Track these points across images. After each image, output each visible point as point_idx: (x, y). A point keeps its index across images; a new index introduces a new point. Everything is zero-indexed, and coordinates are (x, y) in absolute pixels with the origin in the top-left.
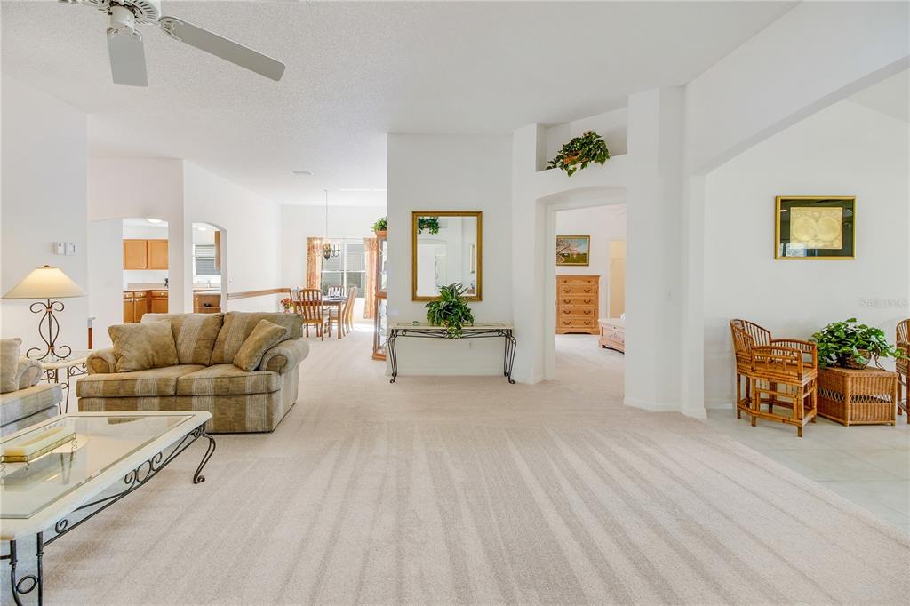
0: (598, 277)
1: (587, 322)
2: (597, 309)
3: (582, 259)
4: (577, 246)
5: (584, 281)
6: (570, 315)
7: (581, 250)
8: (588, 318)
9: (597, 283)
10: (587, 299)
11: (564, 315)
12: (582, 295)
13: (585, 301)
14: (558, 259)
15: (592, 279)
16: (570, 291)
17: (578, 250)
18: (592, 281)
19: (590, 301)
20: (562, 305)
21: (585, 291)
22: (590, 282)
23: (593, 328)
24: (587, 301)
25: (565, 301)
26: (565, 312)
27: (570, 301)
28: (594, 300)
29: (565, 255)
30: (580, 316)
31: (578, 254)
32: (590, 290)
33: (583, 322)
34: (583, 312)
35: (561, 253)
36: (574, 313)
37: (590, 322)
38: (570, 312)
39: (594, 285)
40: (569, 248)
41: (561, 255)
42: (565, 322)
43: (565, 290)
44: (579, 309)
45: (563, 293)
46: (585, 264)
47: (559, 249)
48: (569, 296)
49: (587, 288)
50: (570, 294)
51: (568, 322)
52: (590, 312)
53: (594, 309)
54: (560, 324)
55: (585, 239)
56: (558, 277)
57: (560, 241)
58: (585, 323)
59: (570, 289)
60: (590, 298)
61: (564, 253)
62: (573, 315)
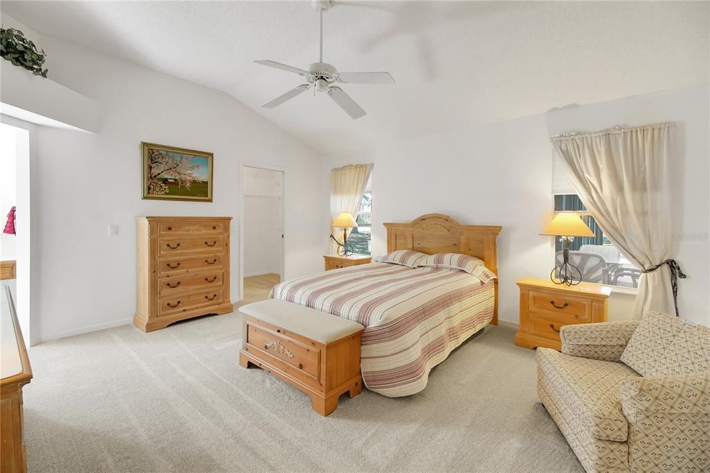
0: (229, 219)
1: (211, 296)
2: (228, 274)
3: (201, 191)
4: (192, 168)
5: (205, 226)
6: (180, 289)
7: (200, 175)
8: (210, 289)
9: (227, 229)
10: (210, 256)
11: (167, 291)
12: (202, 252)
13: (206, 261)
14: (149, 188)
15: (219, 224)
16: (178, 245)
17: (193, 176)
18: (219, 226)
19: (215, 260)
20: (162, 273)
21: (206, 243)
22: (214, 228)
23: (221, 305)
24: (211, 260)
25: (168, 265)
26: (168, 285)
27: (179, 264)
28: (221, 259)
29: (169, 180)
30: (199, 287)
31: (194, 182)
32: (215, 243)
33: (204, 296)
34: (204, 280)
35: (157, 177)
36: (188, 283)
37: (215, 295)
38: (179, 283)
39: (221, 234)
40: (178, 169)
41: (159, 179)
42: (169, 304)
43: (168, 245)
44: (196, 275)
45: (164, 250)
46: (206, 198)
47: (151, 168)
48: (177, 255)
49: (210, 238)
50: (178, 252)
51: (173, 303)
52: (215, 278)
53: (221, 274)
54: (156, 312)
55: (206, 158)
56: (154, 221)
57: (153, 154)
58: (206, 297)
59: (179, 242)
60: (215, 256)
61: (166, 177)
62: (186, 287)
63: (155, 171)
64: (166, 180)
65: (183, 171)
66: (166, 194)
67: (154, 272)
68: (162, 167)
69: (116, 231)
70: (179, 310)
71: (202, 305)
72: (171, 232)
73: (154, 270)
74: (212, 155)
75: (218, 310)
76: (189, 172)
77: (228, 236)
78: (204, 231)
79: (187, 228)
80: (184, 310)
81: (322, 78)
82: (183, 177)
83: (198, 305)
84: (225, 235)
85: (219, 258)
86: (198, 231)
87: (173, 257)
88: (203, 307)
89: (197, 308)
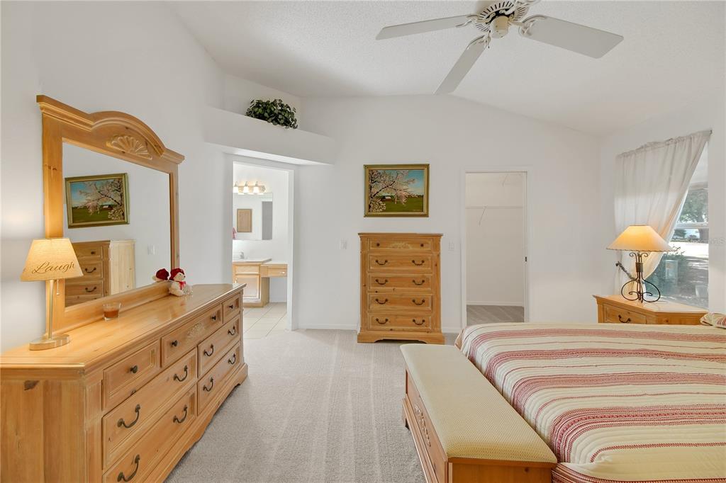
0: (439, 236)
1: (419, 320)
2: (439, 299)
3: (417, 206)
4: (408, 183)
5: (412, 243)
6: (387, 306)
7: (415, 189)
8: (418, 312)
9: (436, 247)
10: (418, 276)
11: (375, 306)
12: (409, 271)
13: (414, 281)
14: (370, 207)
15: (427, 241)
16: (386, 261)
17: (408, 190)
18: (428, 243)
19: (423, 281)
20: (371, 288)
21: (413, 262)
22: (422, 245)
23: (429, 334)
24: (419, 281)
25: (377, 281)
26: (377, 300)
27: (386, 281)
28: (430, 281)
29: (387, 198)
30: (406, 308)
31: (410, 197)
32: (423, 262)
33: (411, 320)
34: (411, 301)
35: (377, 195)
36: (394, 302)
37: (424, 321)
38: (386, 300)
39: (430, 252)
40: (394, 186)
41: (377, 197)
42: (377, 320)
43: (377, 261)
44: (402, 295)
45: (373, 266)
46: (422, 213)
47: (371, 188)
48: (384, 271)
49: (417, 256)
50: (385, 268)
51: (382, 319)
52: (423, 301)
53: (430, 297)
54: (366, 324)
55: (422, 170)
56: (365, 237)
57: (373, 174)
58: (414, 321)
59: (385, 259)
60: (423, 276)
61: (384, 194)
62: (392, 306)
63: (374, 190)
64: (384, 197)
65: (399, 187)
66: (384, 211)
67: (365, 286)
68: (381, 185)
69: (345, 246)
70: (386, 328)
71: (409, 328)
72: (379, 249)
73: (364, 285)
74: (427, 166)
75: (426, 338)
76: (405, 187)
77: (439, 256)
78: (411, 248)
79: (393, 245)
80: (391, 330)
81: (498, 14)
82: (399, 192)
83: (405, 328)
84: (435, 254)
85: (428, 279)
86: (405, 248)
87: (382, 273)
88: (409, 331)
89: (403, 330)
